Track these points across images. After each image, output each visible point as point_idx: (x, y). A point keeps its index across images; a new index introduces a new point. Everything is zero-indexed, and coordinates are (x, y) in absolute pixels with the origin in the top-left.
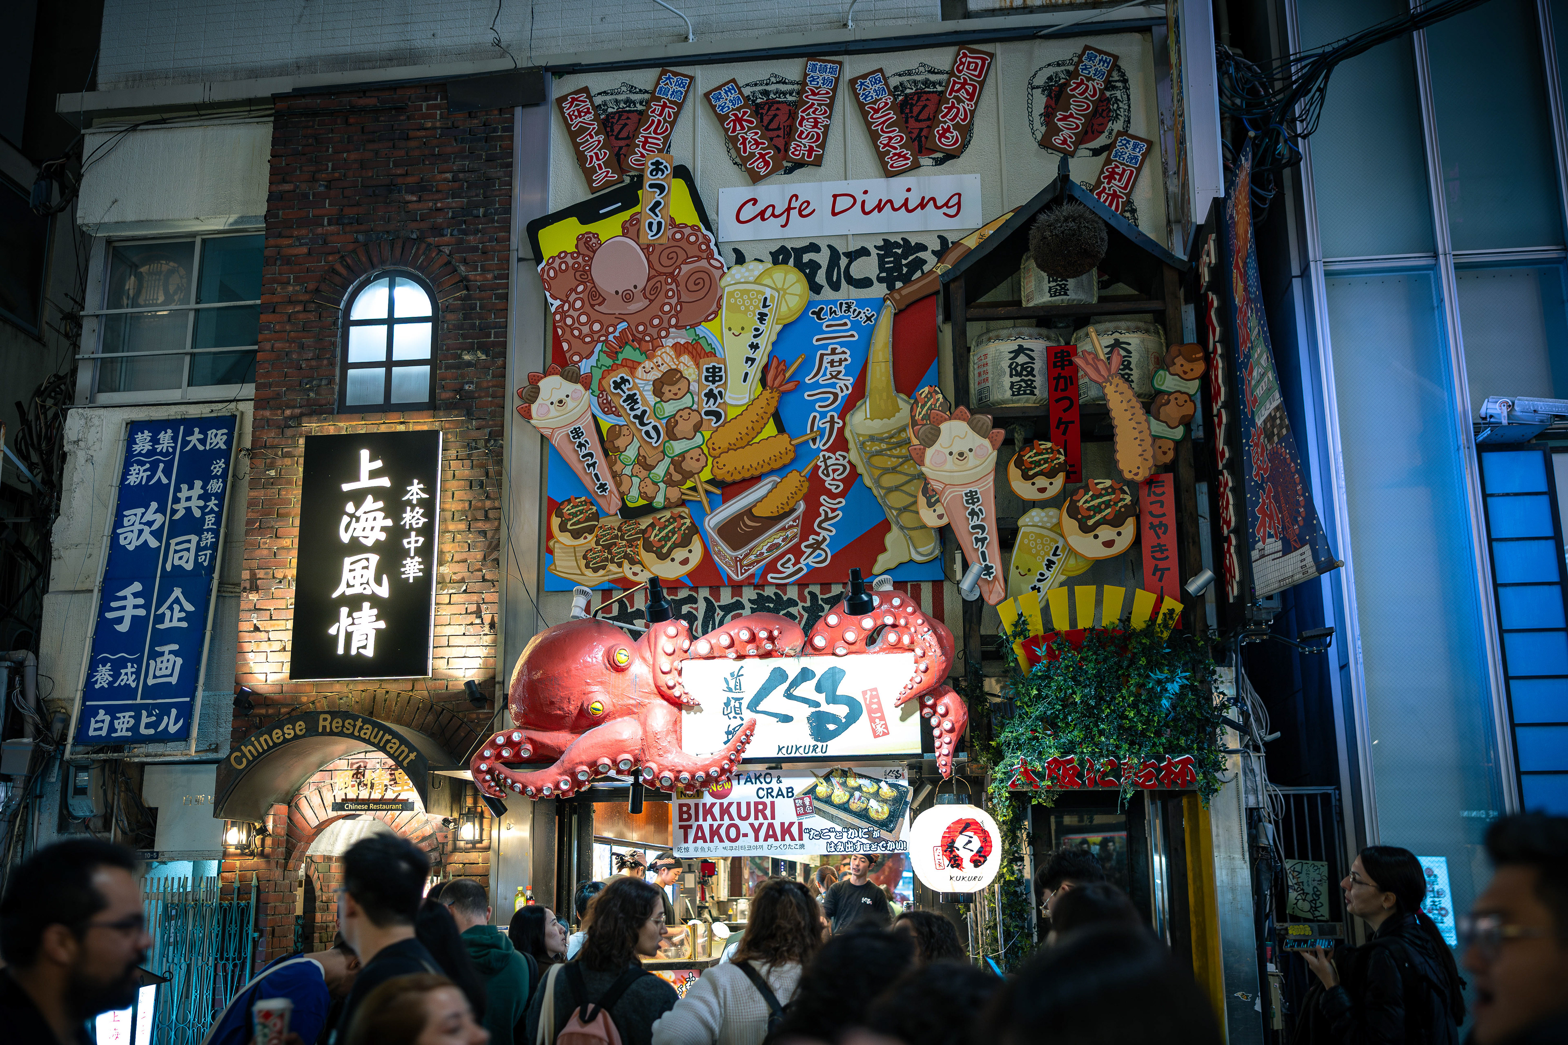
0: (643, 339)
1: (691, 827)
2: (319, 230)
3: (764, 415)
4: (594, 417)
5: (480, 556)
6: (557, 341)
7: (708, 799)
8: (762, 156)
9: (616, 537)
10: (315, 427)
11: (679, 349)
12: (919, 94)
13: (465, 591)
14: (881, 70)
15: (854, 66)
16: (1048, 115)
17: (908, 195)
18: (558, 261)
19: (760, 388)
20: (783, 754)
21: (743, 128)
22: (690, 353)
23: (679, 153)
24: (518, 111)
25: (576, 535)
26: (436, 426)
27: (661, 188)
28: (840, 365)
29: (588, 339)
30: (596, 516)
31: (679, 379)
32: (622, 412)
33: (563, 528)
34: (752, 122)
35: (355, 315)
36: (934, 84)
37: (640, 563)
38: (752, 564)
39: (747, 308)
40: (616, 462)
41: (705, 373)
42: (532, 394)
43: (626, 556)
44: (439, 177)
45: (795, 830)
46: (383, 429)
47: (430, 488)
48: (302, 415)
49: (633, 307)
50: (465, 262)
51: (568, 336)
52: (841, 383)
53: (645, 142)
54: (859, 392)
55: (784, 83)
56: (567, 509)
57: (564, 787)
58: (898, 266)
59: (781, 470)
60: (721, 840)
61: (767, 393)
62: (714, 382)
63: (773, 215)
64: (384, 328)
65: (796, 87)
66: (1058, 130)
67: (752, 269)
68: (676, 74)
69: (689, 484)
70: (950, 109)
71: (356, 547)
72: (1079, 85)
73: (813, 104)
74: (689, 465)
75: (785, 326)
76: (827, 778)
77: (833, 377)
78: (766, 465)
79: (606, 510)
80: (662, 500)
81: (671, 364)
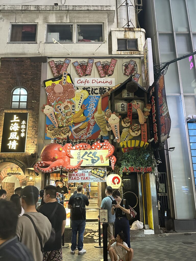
0: (62, 100)
1: (71, 177)
2: (8, 80)
3: (81, 113)
4: (54, 112)
5: (34, 133)
6: (48, 100)
7: (74, 173)
8: (81, 73)
9: (57, 131)
10: (6, 111)
12: (106, 65)
13: (32, 139)
14: (100, 61)
15: (96, 60)
16: (125, 70)
17: (104, 81)
18: (48, 87)
20: (87, 166)
21: (78, 69)
22: (70, 103)
23: (68, 72)
24: (42, 63)
25: (51, 130)
26: (27, 112)
27: (66, 77)
28: (93, 106)
29: (53, 100)
30: (54, 128)
31: (68, 107)
32: (59, 111)
33: (48, 129)
34: (80, 68)
35: (14, 94)
36: (108, 64)
37: (61, 135)
38: (79, 136)
39: (79, 96)
40: (57, 119)
42: (44, 108)
43: (59, 134)
44: (29, 72)
45: (88, 178)
46: (18, 112)
47: (26, 122)
48: (4, 109)
49: (61, 95)
50: (33, 86)
51: (50, 99)
52: (93, 109)
53: (63, 70)
54: (96, 110)
55: (85, 62)
56: (49, 126)
57: (50, 171)
58: (102, 92)
59: (84, 122)
60: (76, 180)
61: (82, 110)
62: (73, 107)
63: (83, 82)
64: (19, 96)
65: (87, 63)
66: (127, 72)
67: (80, 90)
68: (68, 59)
69: (69, 123)
70: (110, 68)
71: (13, 131)
72: (130, 66)
73: (89, 66)
74: (69, 120)
75: (85, 99)
76: (94, 170)
78: (82, 121)
79: (56, 127)
80: (65, 125)
81: (67, 104)
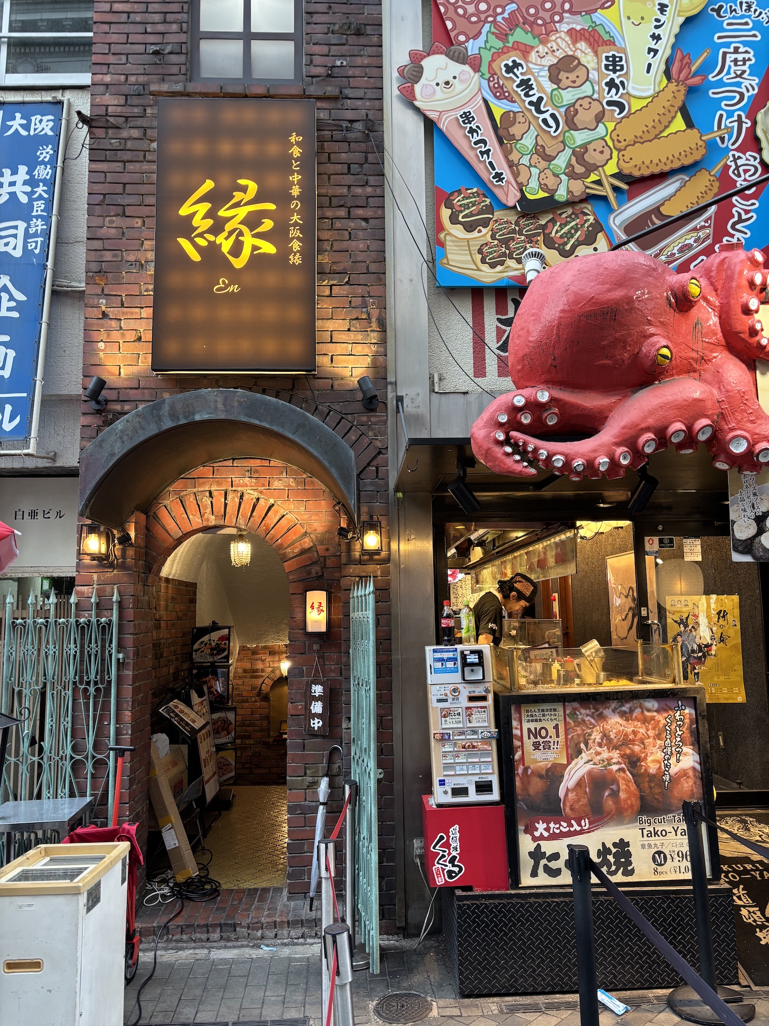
0: (535, 22)
3: (671, 109)
4: (485, 101)
9: (514, 231)
11: (576, 36)
13: (347, 283)
19: (665, 81)
22: (587, 40)
25: (469, 227)
28: (744, 64)
29: (474, 19)
30: (490, 209)
31: (576, 67)
32: (516, 98)
33: (454, 220)
40: (511, 151)
41: (604, 62)
42: (416, 73)
51: (451, 13)
52: (746, 83)
56: (457, 200)
59: (691, 168)
61: (673, 86)
62: (615, 71)
69: (593, 177)
74: (591, 157)
75: (686, 19)
77: (737, 76)
78: (675, 160)
79: (503, 201)
80: (565, 194)
81: (567, 49)
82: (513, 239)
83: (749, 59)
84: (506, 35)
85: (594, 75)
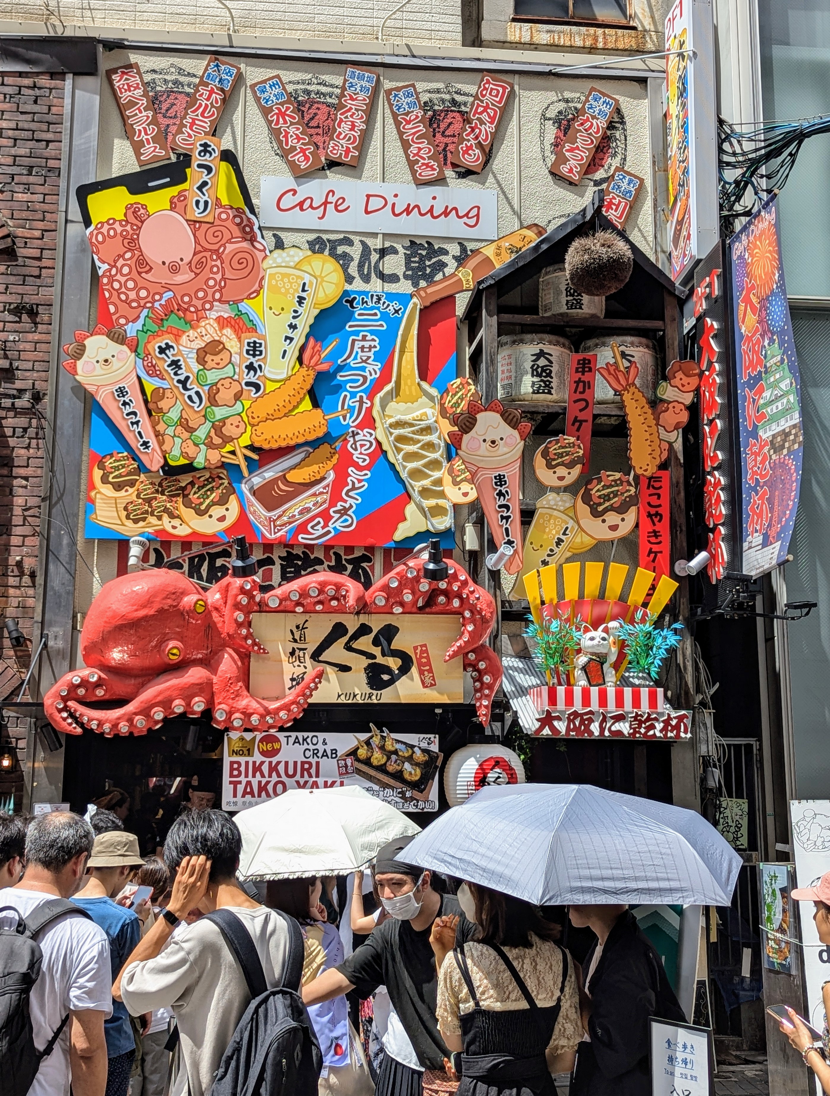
0: (188, 310)
3: (301, 391)
4: (139, 378)
6: (104, 303)
8: (303, 151)
9: (157, 491)
11: (222, 322)
12: (446, 111)
14: (413, 85)
15: (389, 79)
16: (557, 146)
17: (434, 202)
18: (106, 227)
19: (297, 366)
20: (342, 701)
21: (285, 122)
22: (232, 327)
24: (70, 77)
25: (118, 487)
27: (209, 170)
28: (370, 351)
29: (133, 304)
30: (137, 472)
31: (221, 351)
32: (166, 376)
33: (104, 480)
34: (294, 118)
36: (460, 104)
37: (179, 517)
38: (285, 525)
39: (288, 291)
40: (159, 423)
41: (247, 348)
42: (77, 350)
43: (166, 510)
49: (179, 278)
50: (12, 217)
51: (114, 298)
52: (370, 367)
53: (193, 123)
55: (325, 85)
56: (109, 463)
57: (139, 725)
58: (423, 267)
61: (303, 371)
62: (254, 355)
63: (311, 206)
65: (336, 91)
66: (565, 160)
67: (291, 255)
69: (229, 448)
70: (474, 129)
72: (585, 121)
73: (351, 108)
74: (228, 430)
75: (322, 312)
77: (363, 361)
78: (300, 436)
79: (148, 466)
80: (203, 461)
81: (214, 335)
82: (155, 498)
83: (375, 347)
84: (162, 320)
85: (236, 359)
